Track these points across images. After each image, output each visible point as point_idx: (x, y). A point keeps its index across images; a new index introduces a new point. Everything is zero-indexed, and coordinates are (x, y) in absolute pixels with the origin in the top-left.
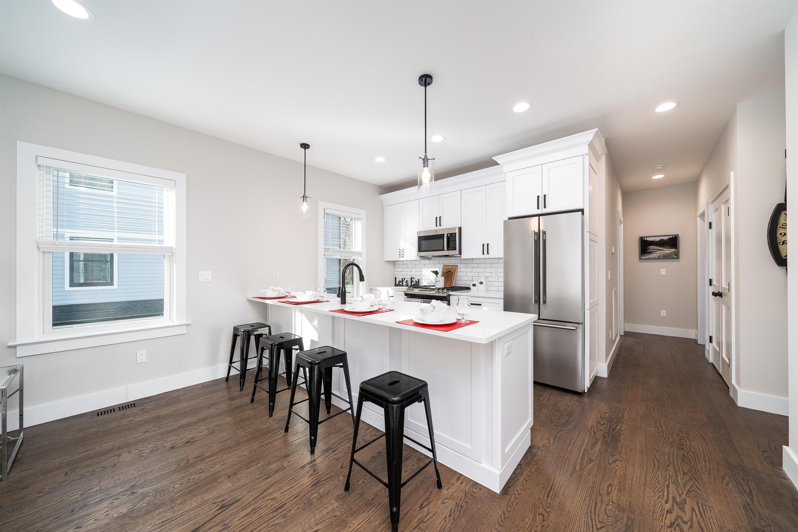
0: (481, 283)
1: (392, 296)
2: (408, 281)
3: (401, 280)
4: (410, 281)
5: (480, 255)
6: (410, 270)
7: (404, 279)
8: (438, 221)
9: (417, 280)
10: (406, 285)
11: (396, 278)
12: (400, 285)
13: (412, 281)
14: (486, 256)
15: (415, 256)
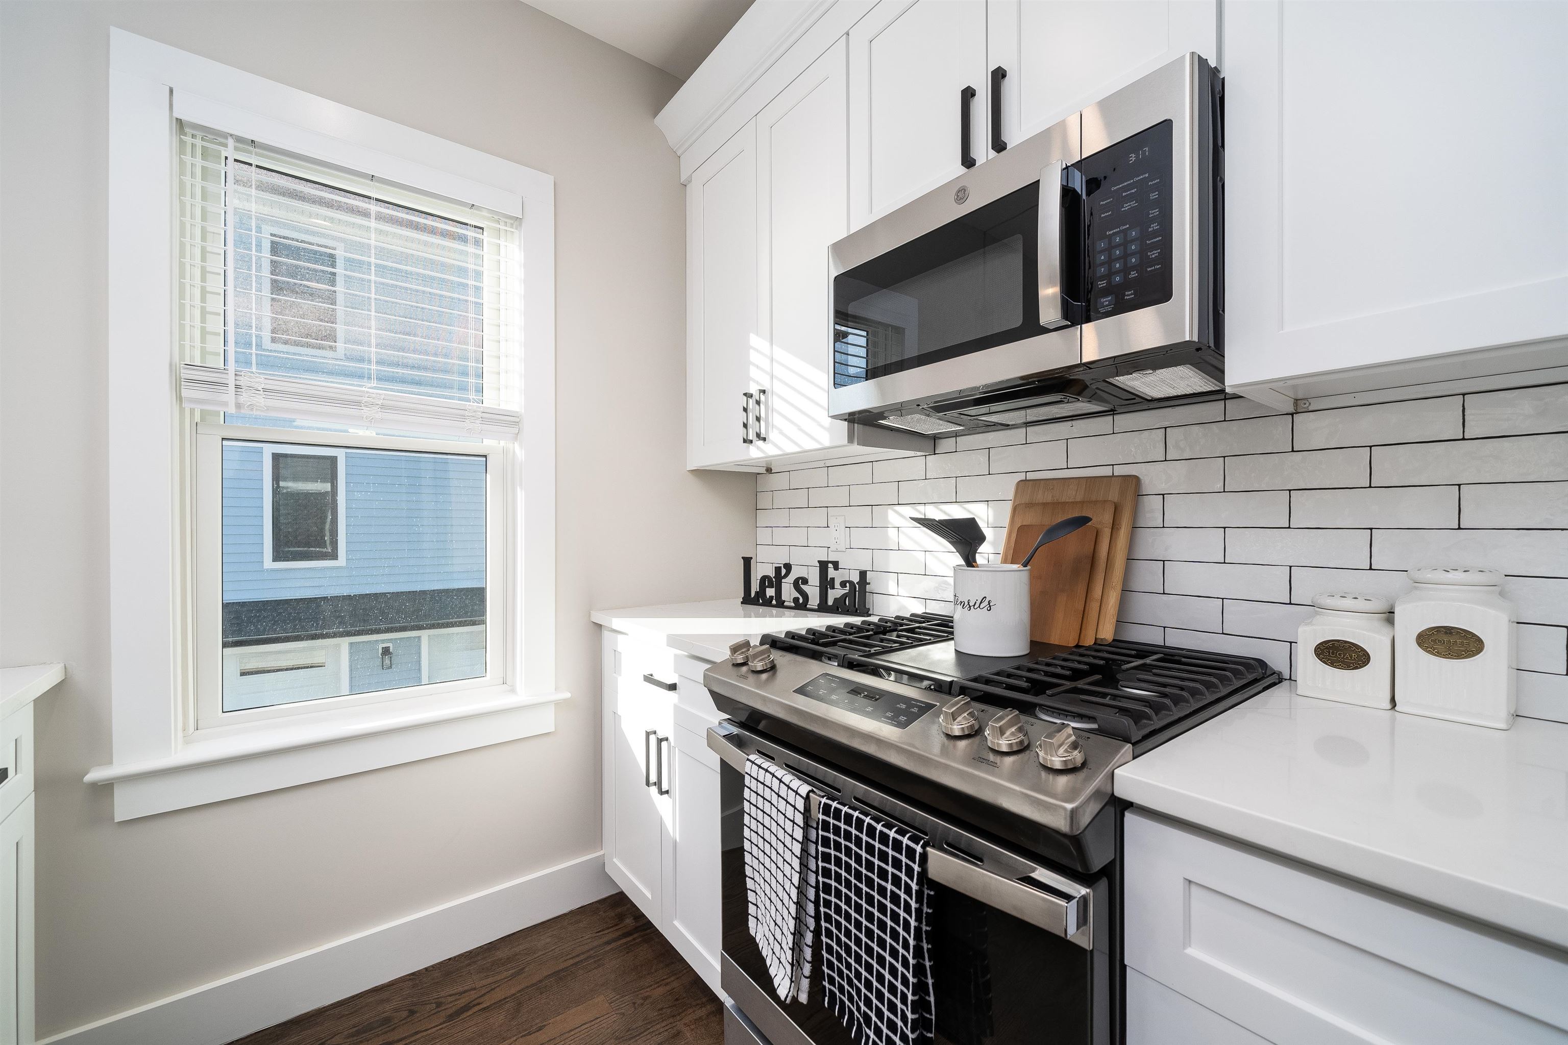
1: (670, 681)
2: (805, 581)
3: (772, 574)
4: (814, 578)
6: (818, 517)
7: (788, 567)
9: (856, 579)
10: (796, 600)
11: (747, 561)
12: (768, 603)
13: (826, 583)
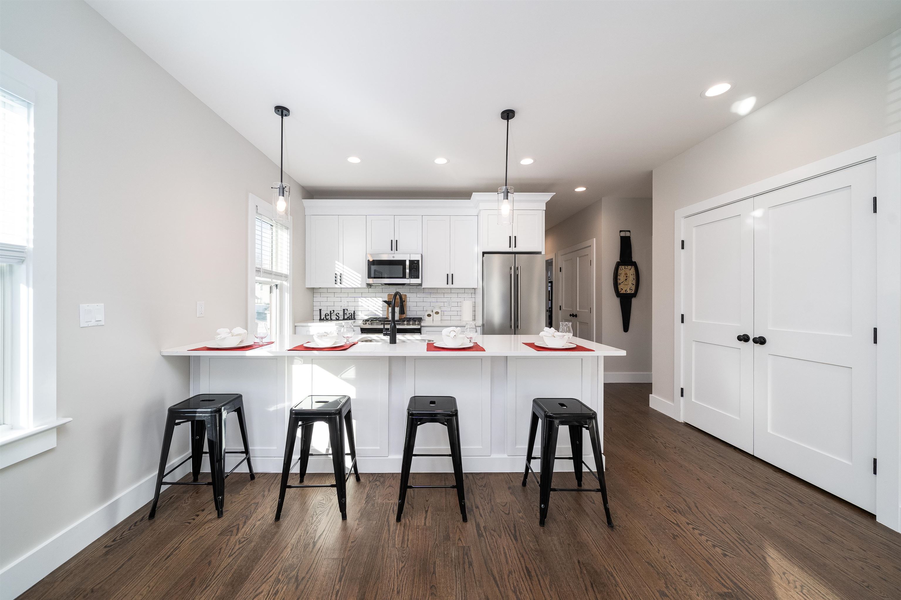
0: (437, 313)
2: (339, 314)
3: (329, 313)
5: (443, 285)
6: (341, 299)
7: (333, 311)
8: (394, 245)
10: (336, 318)
11: (320, 310)
12: (327, 320)
13: (344, 314)
14: (450, 286)
15: (360, 282)
